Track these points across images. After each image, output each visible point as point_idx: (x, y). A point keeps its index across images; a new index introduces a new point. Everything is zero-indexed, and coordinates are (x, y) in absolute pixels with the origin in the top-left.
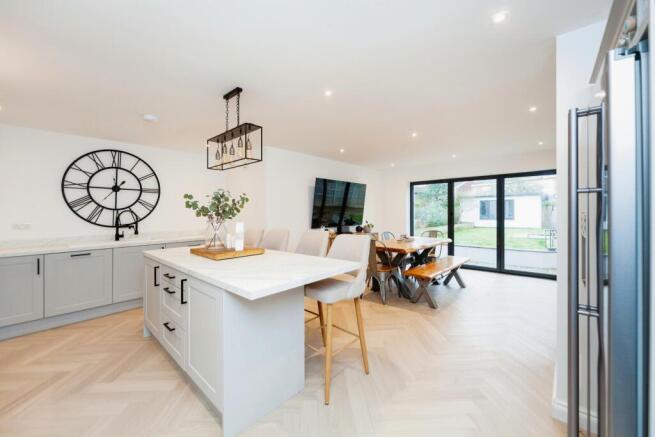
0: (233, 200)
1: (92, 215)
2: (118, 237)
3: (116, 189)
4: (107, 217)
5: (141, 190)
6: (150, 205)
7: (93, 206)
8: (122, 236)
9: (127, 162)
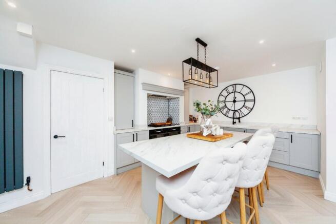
0: (215, 106)
1: (226, 113)
2: (234, 123)
3: (234, 101)
4: (231, 114)
5: (245, 101)
6: (250, 108)
7: (226, 109)
8: (235, 123)
9: (239, 88)
